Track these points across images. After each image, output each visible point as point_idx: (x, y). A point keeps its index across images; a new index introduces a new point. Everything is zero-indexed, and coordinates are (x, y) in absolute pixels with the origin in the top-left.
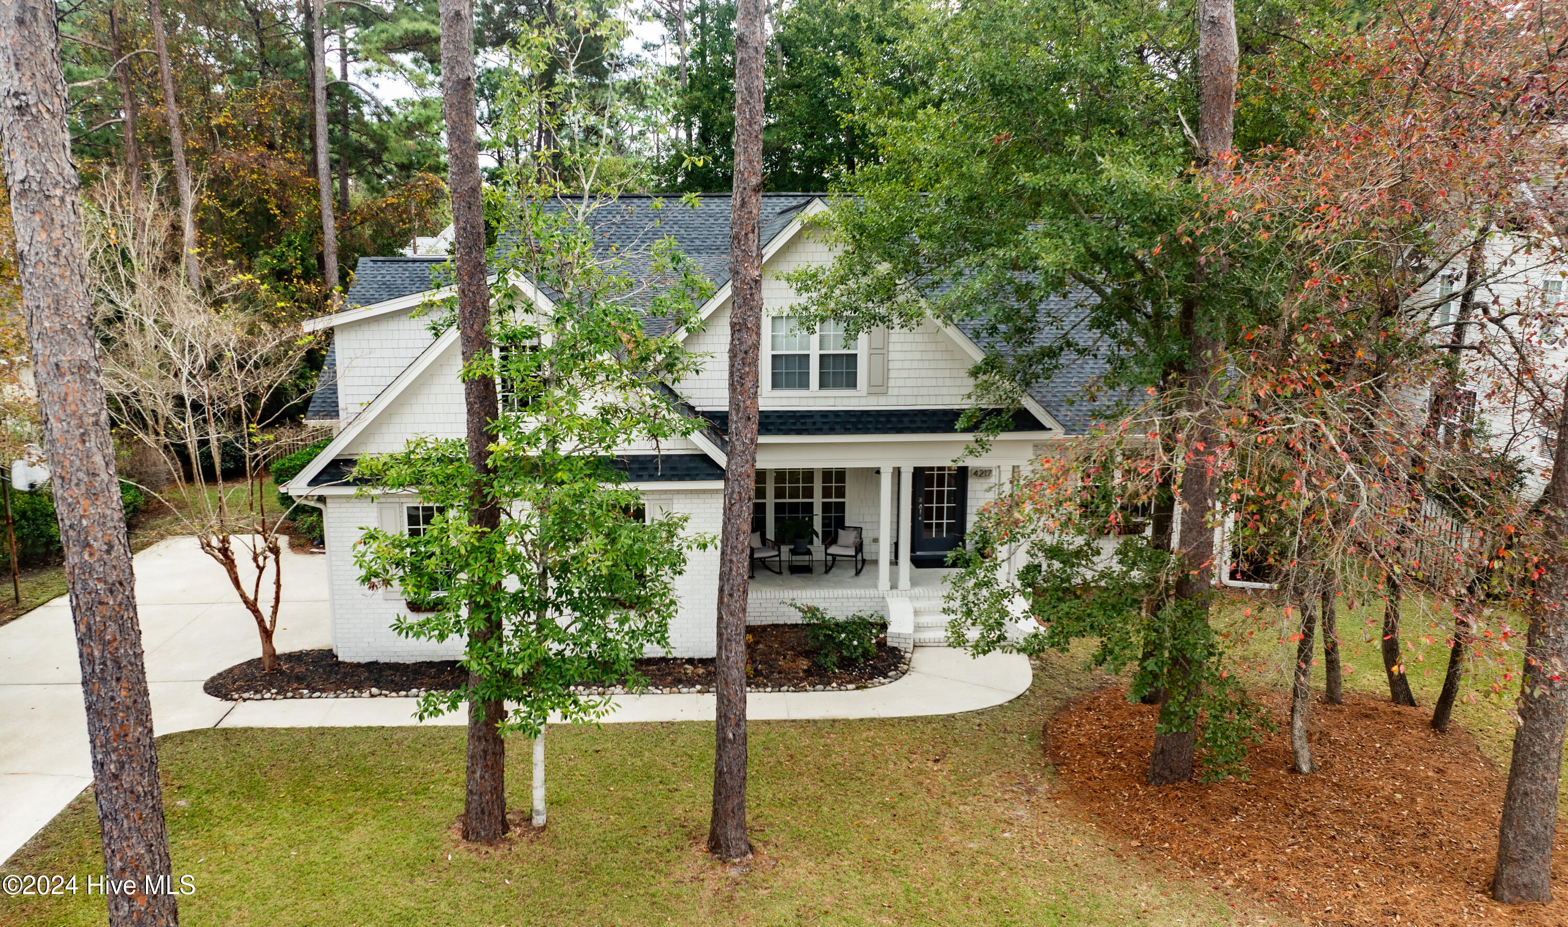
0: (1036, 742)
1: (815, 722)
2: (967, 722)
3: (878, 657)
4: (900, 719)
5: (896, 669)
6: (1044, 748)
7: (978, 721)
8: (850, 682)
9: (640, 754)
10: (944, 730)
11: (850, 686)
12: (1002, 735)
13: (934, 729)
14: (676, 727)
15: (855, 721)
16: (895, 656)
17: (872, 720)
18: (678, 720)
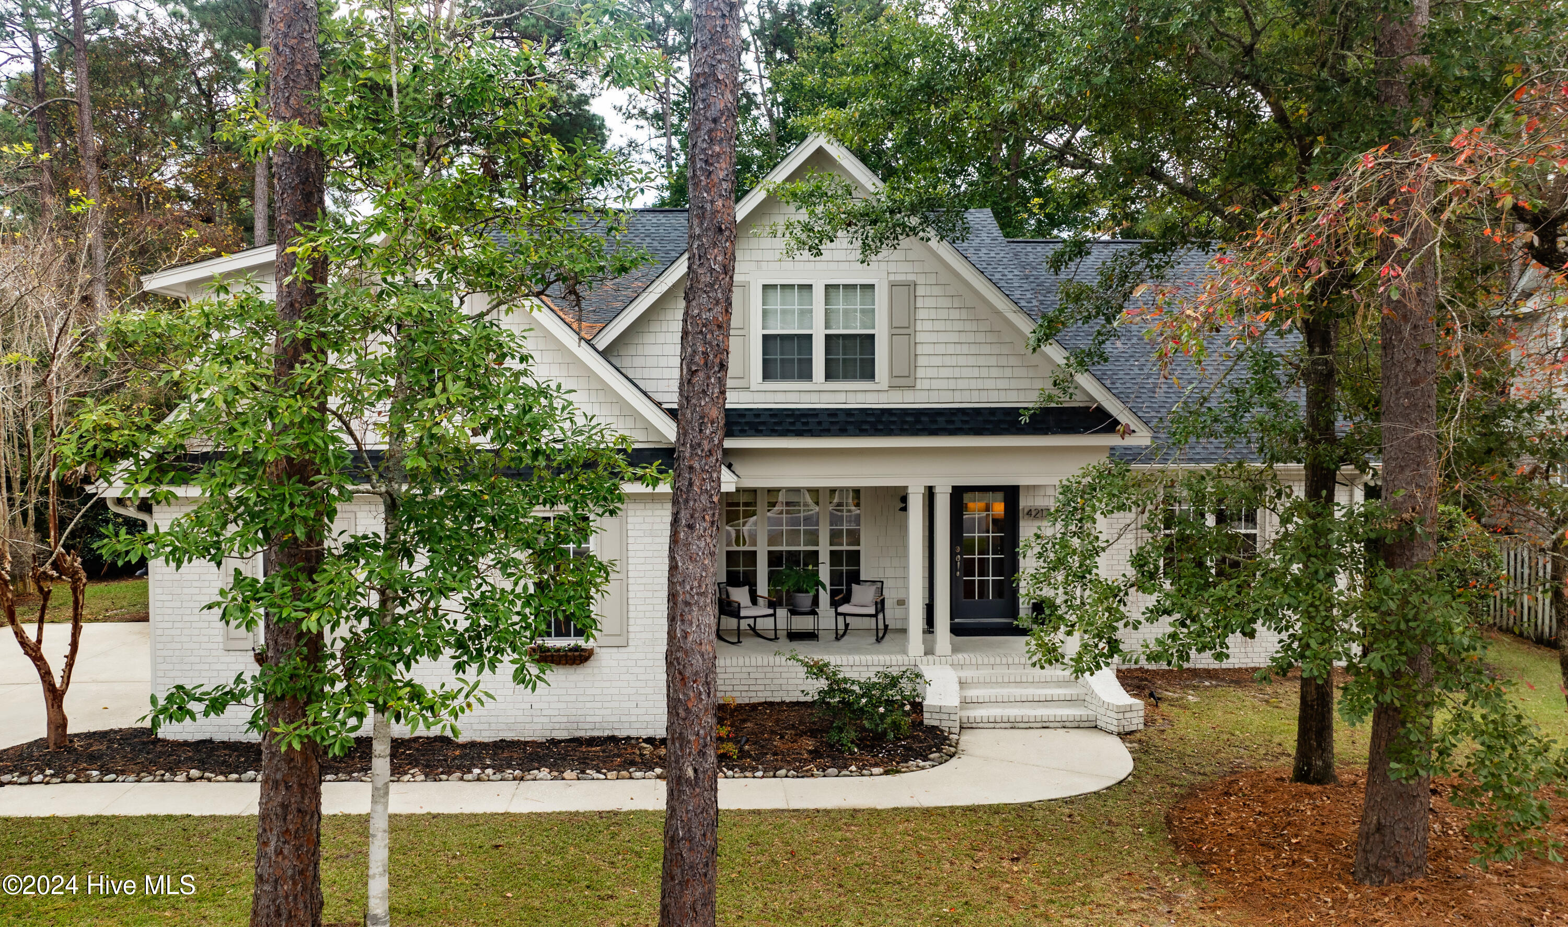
0: (1159, 836)
1: (827, 812)
2: (1052, 812)
3: (913, 737)
4: (952, 809)
5: (939, 750)
6: (1175, 842)
7: (1067, 811)
8: (876, 765)
9: (563, 851)
10: (1018, 821)
11: (876, 770)
12: (1105, 827)
13: (1004, 820)
14: (622, 817)
15: (887, 811)
16: (936, 736)
17: (912, 810)
18: (625, 809)
